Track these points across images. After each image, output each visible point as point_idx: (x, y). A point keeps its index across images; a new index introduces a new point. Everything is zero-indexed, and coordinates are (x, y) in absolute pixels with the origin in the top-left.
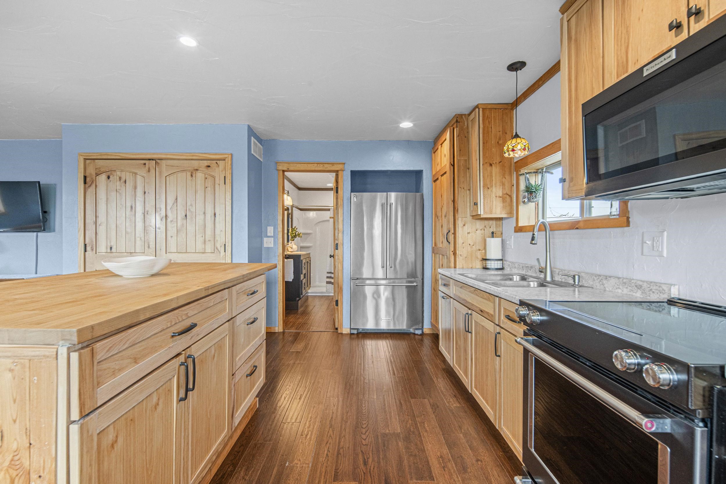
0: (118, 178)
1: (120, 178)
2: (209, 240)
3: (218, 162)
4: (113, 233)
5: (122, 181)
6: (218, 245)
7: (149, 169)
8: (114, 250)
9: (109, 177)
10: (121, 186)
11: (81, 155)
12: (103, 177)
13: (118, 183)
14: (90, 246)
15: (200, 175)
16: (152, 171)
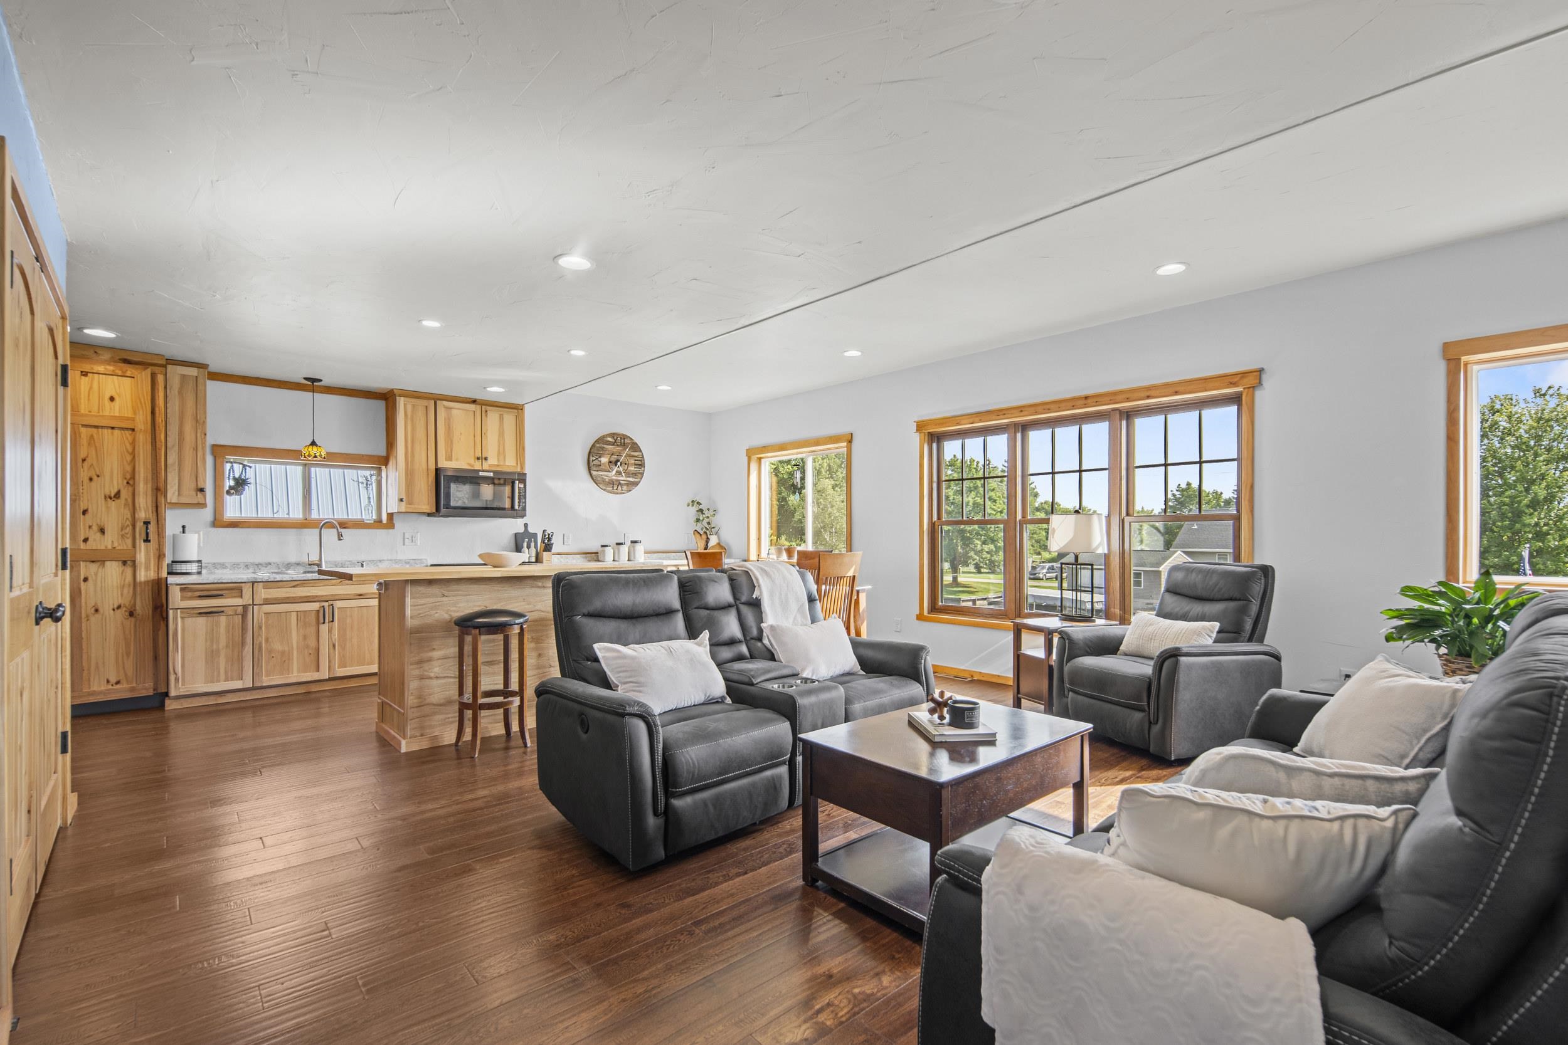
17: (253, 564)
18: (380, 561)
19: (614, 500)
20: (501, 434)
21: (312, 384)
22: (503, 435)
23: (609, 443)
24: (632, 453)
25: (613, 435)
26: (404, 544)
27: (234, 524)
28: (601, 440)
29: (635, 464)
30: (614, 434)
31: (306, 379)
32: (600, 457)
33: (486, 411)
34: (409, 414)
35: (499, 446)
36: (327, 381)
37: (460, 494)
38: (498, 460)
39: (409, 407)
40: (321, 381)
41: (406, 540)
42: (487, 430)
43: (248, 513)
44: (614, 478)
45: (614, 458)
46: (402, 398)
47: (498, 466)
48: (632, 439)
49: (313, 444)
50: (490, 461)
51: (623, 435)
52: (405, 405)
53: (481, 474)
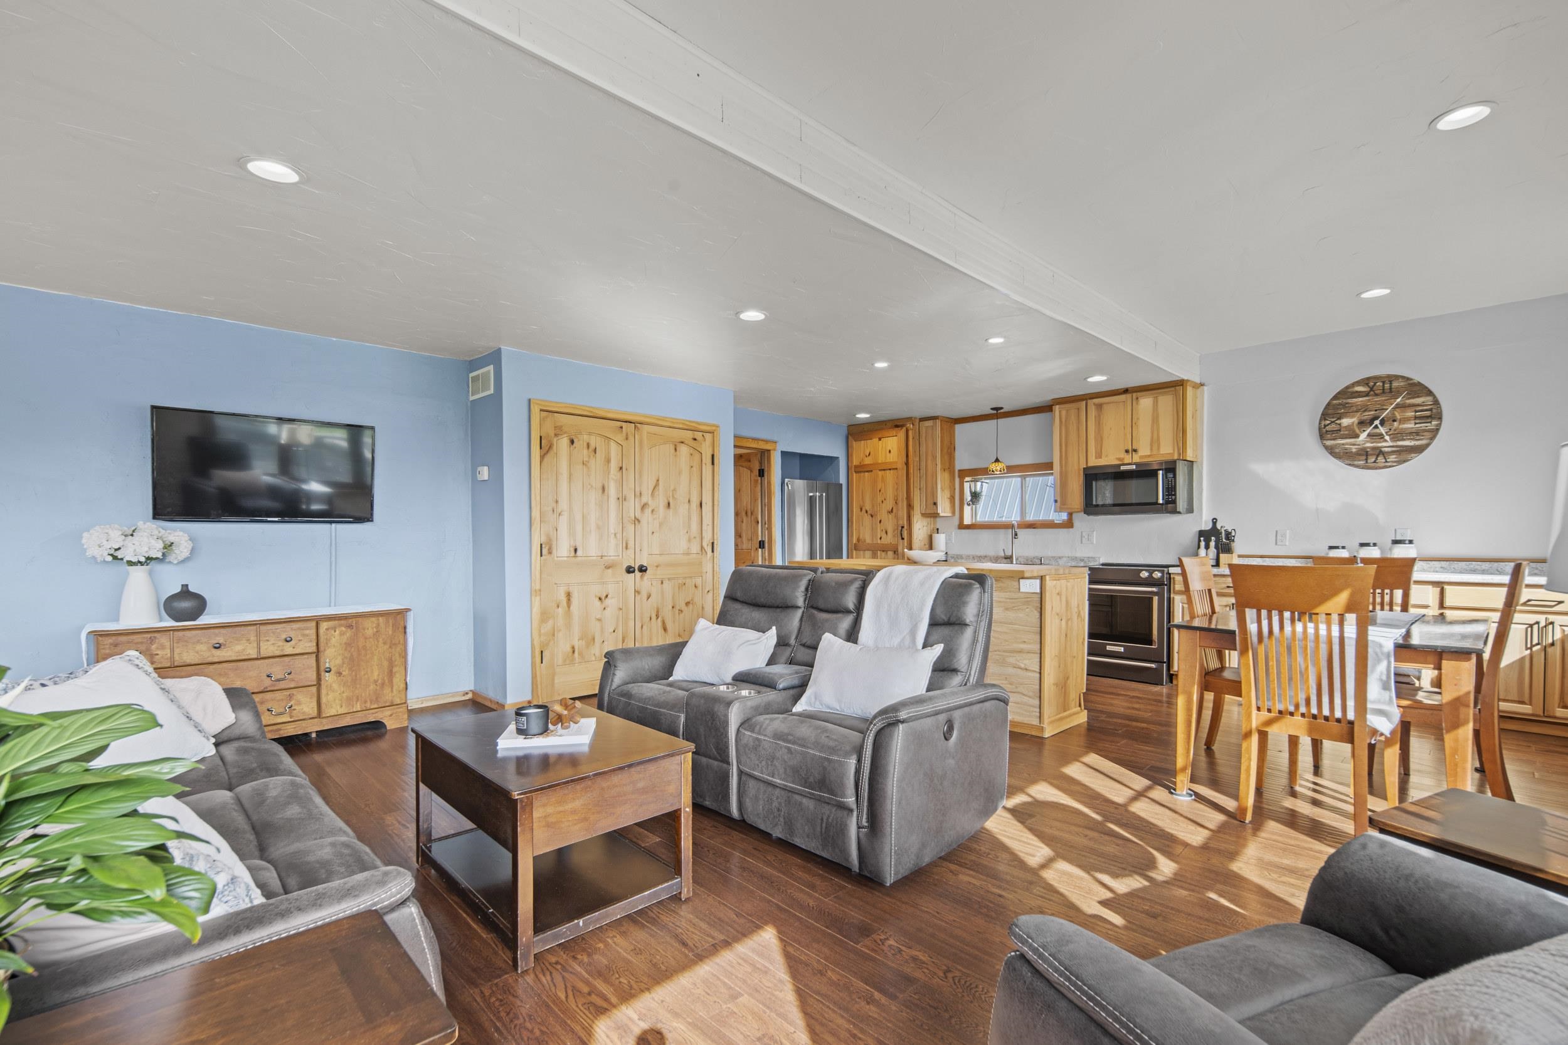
0: (585, 444)
1: (588, 445)
2: (695, 537)
3: (704, 434)
4: (579, 528)
5: (590, 450)
6: (705, 545)
7: (627, 435)
8: (579, 553)
9: (572, 442)
10: (589, 456)
11: (537, 404)
12: (564, 442)
13: (585, 451)
14: (547, 548)
15: (684, 450)
16: (631, 438)
17: (977, 556)
18: (1060, 558)
19: (1375, 480)
20: (1155, 419)
21: (998, 413)
22: (1158, 421)
23: (1359, 394)
24: (1408, 401)
25: (1365, 382)
26: (1082, 542)
27: (968, 527)
28: (1346, 393)
29: (1416, 418)
30: (1368, 379)
31: (992, 409)
32: (1339, 418)
33: (1137, 398)
34: (1064, 420)
35: (1152, 434)
36: (1006, 408)
37: (1105, 493)
38: (1151, 449)
39: (1064, 413)
40: (1002, 408)
41: (1084, 539)
42: (1138, 419)
43: (980, 518)
44: (1369, 445)
45: (1368, 415)
46: (1057, 406)
47: (1149, 456)
48: (1408, 379)
49: (997, 460)
50: (1141, 453)
51: (1389, 376)
52: (1060, 412)
53: (1123, 468)
